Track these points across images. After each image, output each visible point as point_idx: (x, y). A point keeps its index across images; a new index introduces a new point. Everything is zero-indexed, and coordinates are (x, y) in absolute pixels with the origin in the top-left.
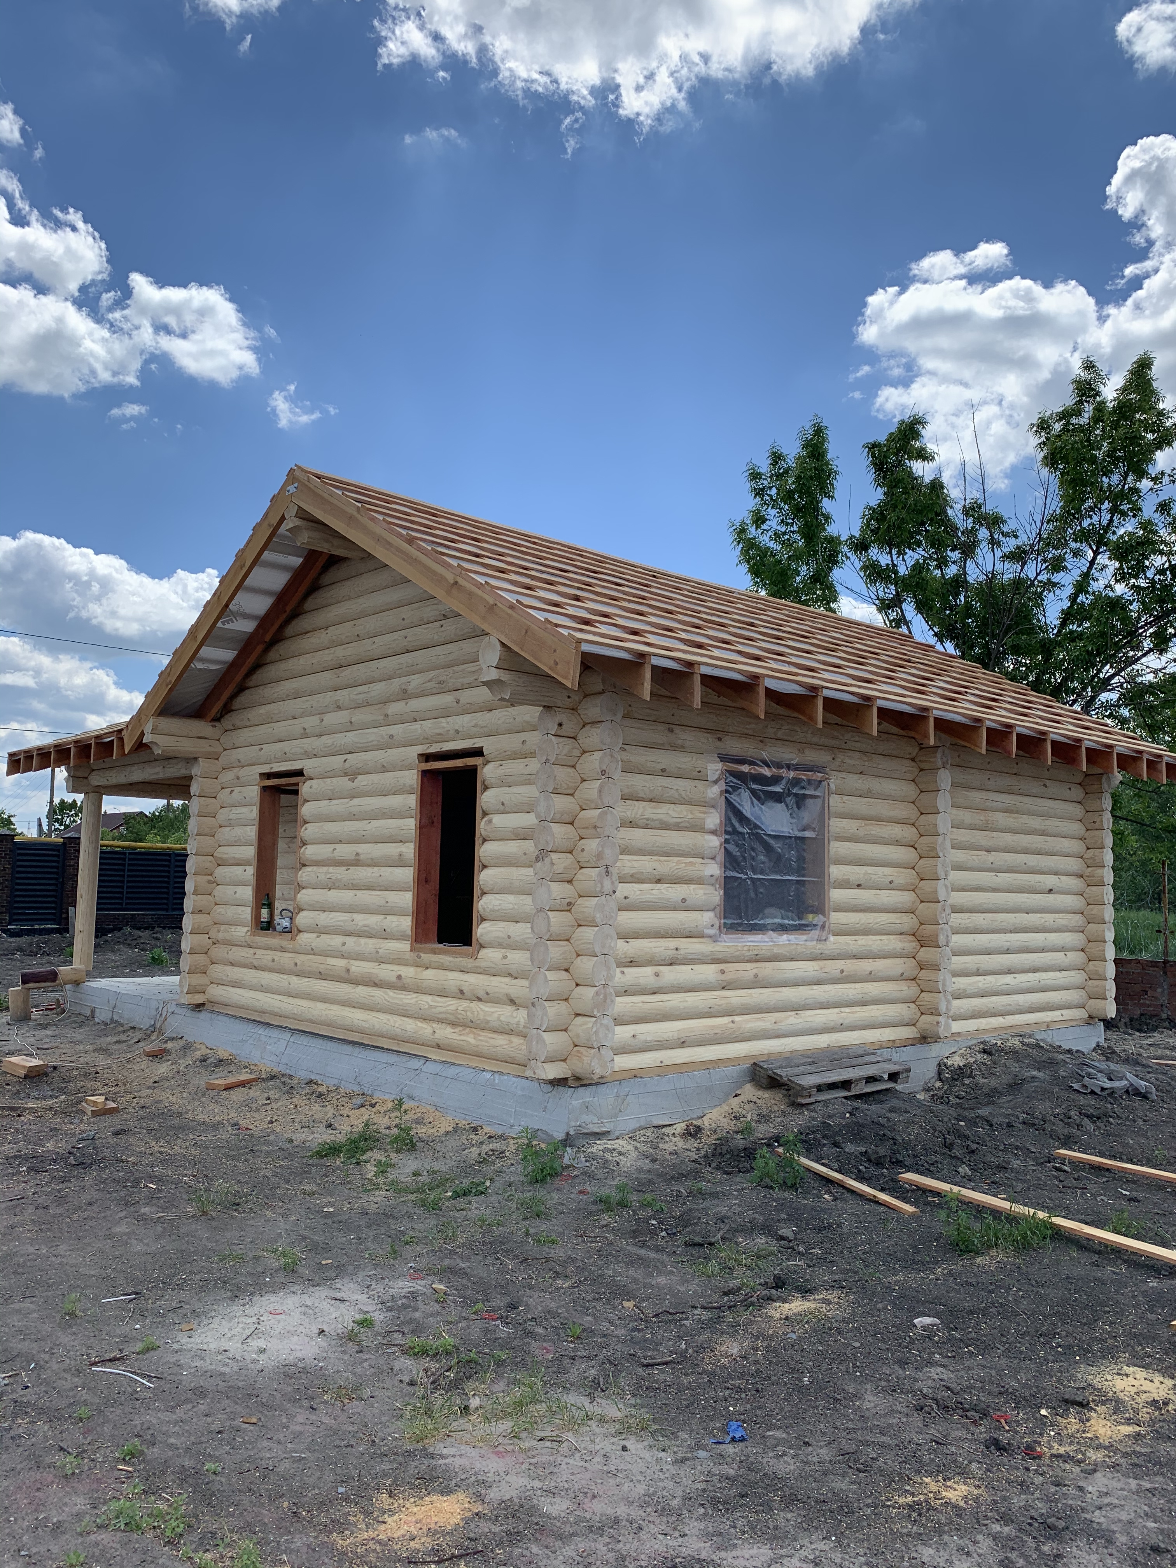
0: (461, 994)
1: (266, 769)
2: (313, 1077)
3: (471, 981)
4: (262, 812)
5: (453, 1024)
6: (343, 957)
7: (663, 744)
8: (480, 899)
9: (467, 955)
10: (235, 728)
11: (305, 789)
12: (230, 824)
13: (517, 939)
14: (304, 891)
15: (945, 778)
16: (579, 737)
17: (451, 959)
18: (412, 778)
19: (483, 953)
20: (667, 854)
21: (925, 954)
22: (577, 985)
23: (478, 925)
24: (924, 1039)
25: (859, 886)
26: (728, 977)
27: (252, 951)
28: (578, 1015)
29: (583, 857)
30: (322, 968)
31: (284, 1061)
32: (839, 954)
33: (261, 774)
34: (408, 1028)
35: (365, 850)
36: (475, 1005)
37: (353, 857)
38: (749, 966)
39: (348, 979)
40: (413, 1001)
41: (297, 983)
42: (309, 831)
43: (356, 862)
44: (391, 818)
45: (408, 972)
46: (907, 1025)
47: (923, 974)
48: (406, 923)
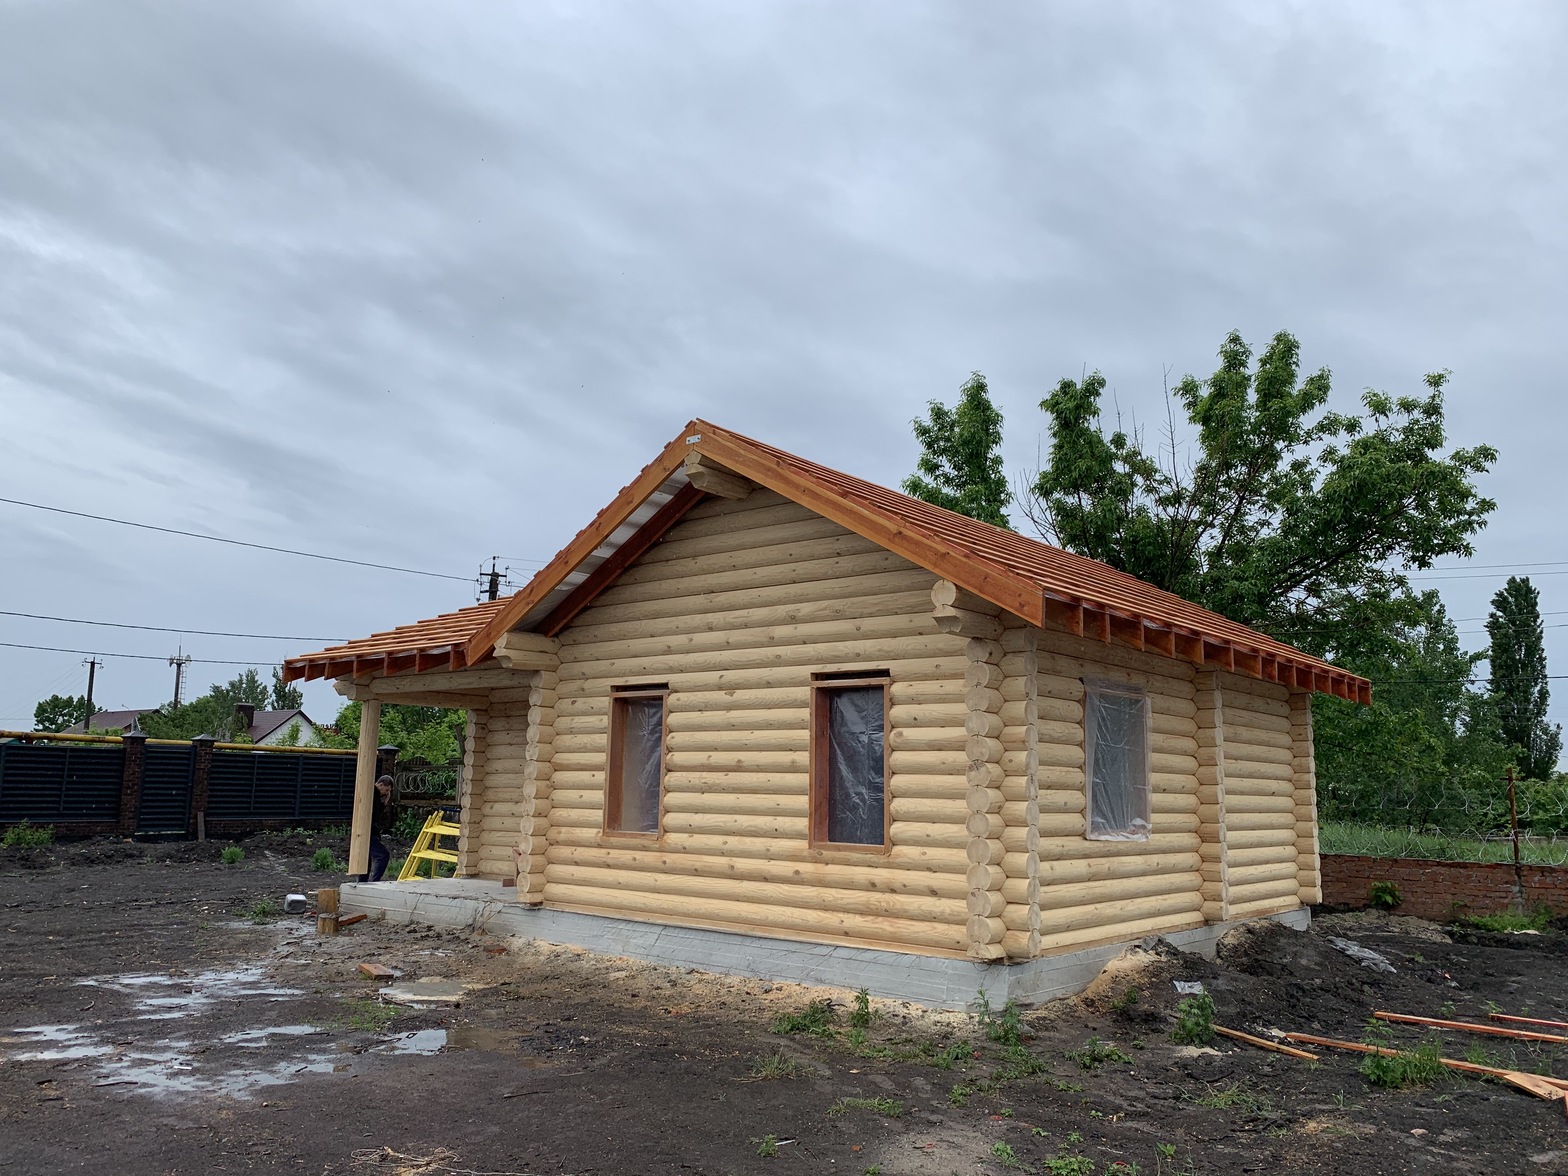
0: (872, 886)
1: (620, 682)
2: (694, 966)
3: (881, 875)
4: (614, 721)
5: (862, 913)
6: (723, 854)
7: (1048, 670)
8: (891, 801)
9: (878, 852)
10: (576, 643)
11: (671, 700)
12: (571, 731)
13: (937, 837)
14: (670, 794)
15: (1218, 698)
16: (1002, 663)
17: (859, 855)
18: (805, 693)
19: (896, 849)
20: (1053, 764)
21: (1208, 848)
22: (1007, 877)
23: (891, 825)
24: (1207, 922)
25: (1164, 790)
26: (1094, 869)
27: (604, 851)
28: (1009, 903)
29: (1010, 767)
30: (698, 865)
31: (655, 952)
32: (1155, 850)
33: (612, 687)
34: (809, 918)
35: (747, 757)
36: (888, 896)
37: (734, 764)
38: (1104, 860)
39: (732, 875)
40: (815, 893)
41: (663, 879)
42: (675, 739)
43: (739, 768)
44: (779, 729)
45: (807, 868)
46: (1195, 910)
47: (1206, 866)
48: (803, 824)
